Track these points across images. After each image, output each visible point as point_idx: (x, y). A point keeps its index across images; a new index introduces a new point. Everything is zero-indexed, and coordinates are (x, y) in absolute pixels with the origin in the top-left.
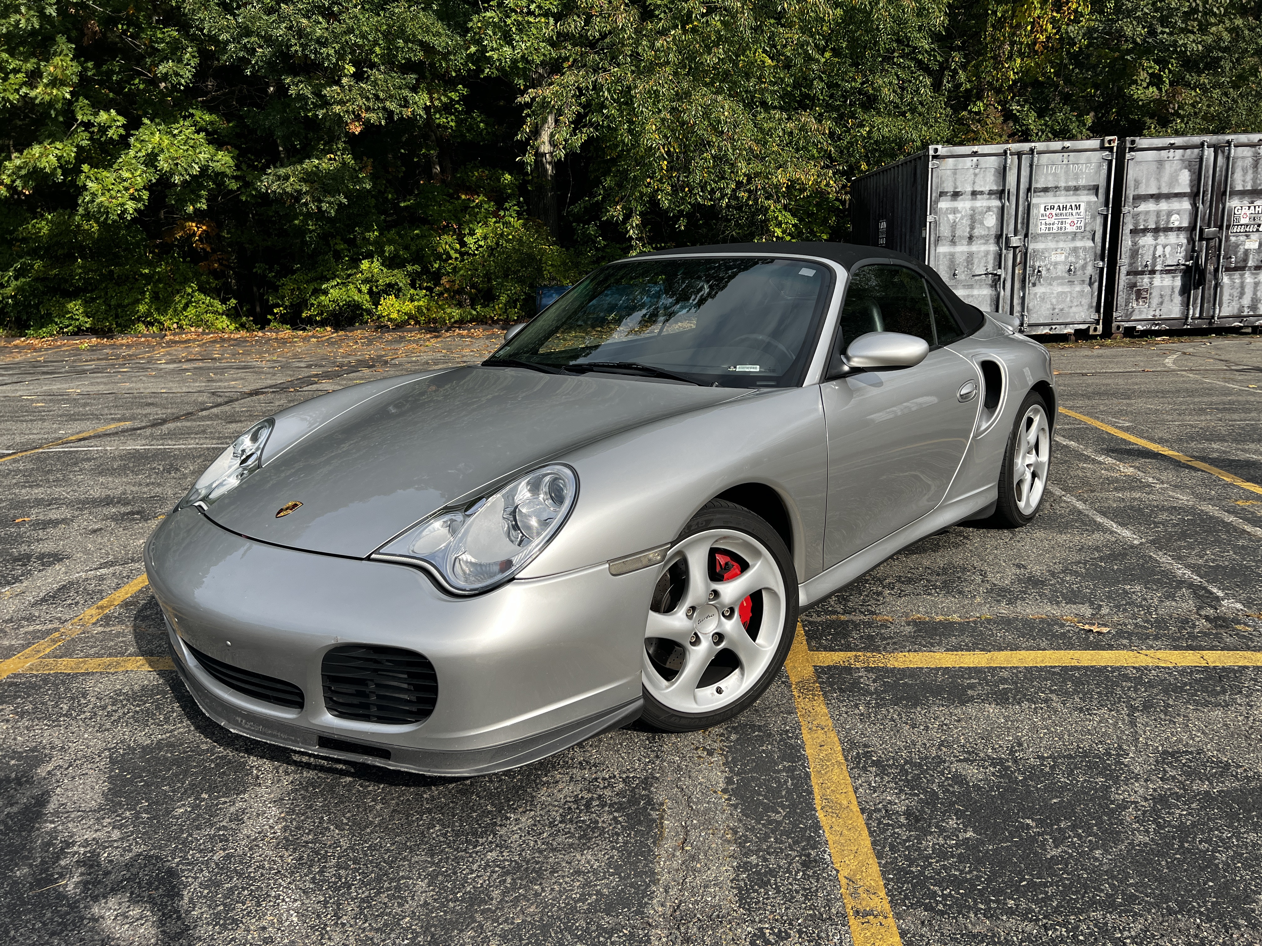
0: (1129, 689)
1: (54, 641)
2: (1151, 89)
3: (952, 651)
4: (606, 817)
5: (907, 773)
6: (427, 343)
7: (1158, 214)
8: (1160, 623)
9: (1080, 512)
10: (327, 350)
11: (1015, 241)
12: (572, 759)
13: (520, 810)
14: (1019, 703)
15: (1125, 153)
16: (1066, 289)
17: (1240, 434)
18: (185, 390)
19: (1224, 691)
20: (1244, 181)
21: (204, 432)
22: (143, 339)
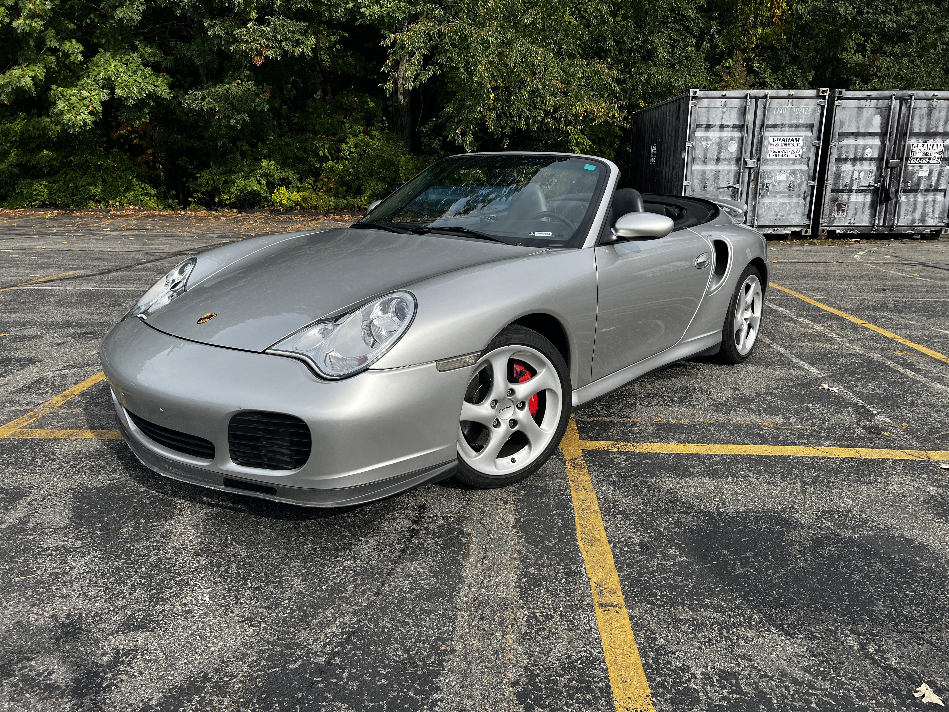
0: (804, 470)
1: (30, 417)
2: (857, 55)
3: (682, 443)
4: (429, 541)
5: (643, 519)
6: (310, 224)
7: (856, 147)
8: (831, 430)
9: (782, 355)
10: (233, 226)
11: (751, 163)
12: (408, 504)
13: (369, 535)
14: (725, 478)
15: (834, 101)
16: (786, 201)
17: (903, 307)
18: (125, 250)
19: (870, 474)
20: (920, 125)
21: (140, 279)
22: (93, 213)
